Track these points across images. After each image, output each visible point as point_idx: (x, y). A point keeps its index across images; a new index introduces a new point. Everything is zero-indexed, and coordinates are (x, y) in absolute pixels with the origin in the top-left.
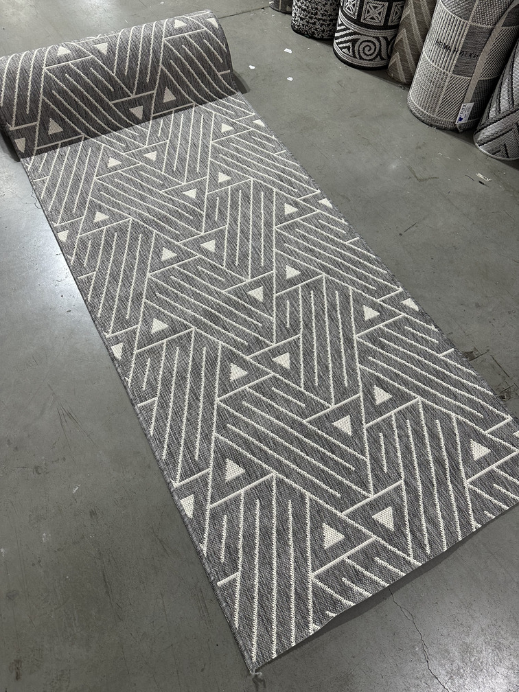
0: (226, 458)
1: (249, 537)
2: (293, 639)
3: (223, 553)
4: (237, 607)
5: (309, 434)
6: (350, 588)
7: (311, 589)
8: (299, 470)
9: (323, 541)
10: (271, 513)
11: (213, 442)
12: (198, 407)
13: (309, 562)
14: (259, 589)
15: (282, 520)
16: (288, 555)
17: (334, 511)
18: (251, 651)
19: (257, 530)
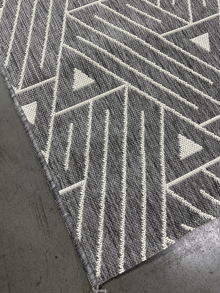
0: (74, 67)
1: (97, 146)
2: (143, 253)
3: (67, 160)
4: (80, 217)
5: (164, 49)
6: (208, 200)
7: (165, 200)
8: (154, 82)
9: (178, 151)
10: (122, 122)
11: (60, 52)
12: (46, 19)
13: (163, 173)
14: (106, 199)
15: (134, 129)
16: (139, 165)
17: (191, 122)
18: (95, 265)
19: (106, 139)
